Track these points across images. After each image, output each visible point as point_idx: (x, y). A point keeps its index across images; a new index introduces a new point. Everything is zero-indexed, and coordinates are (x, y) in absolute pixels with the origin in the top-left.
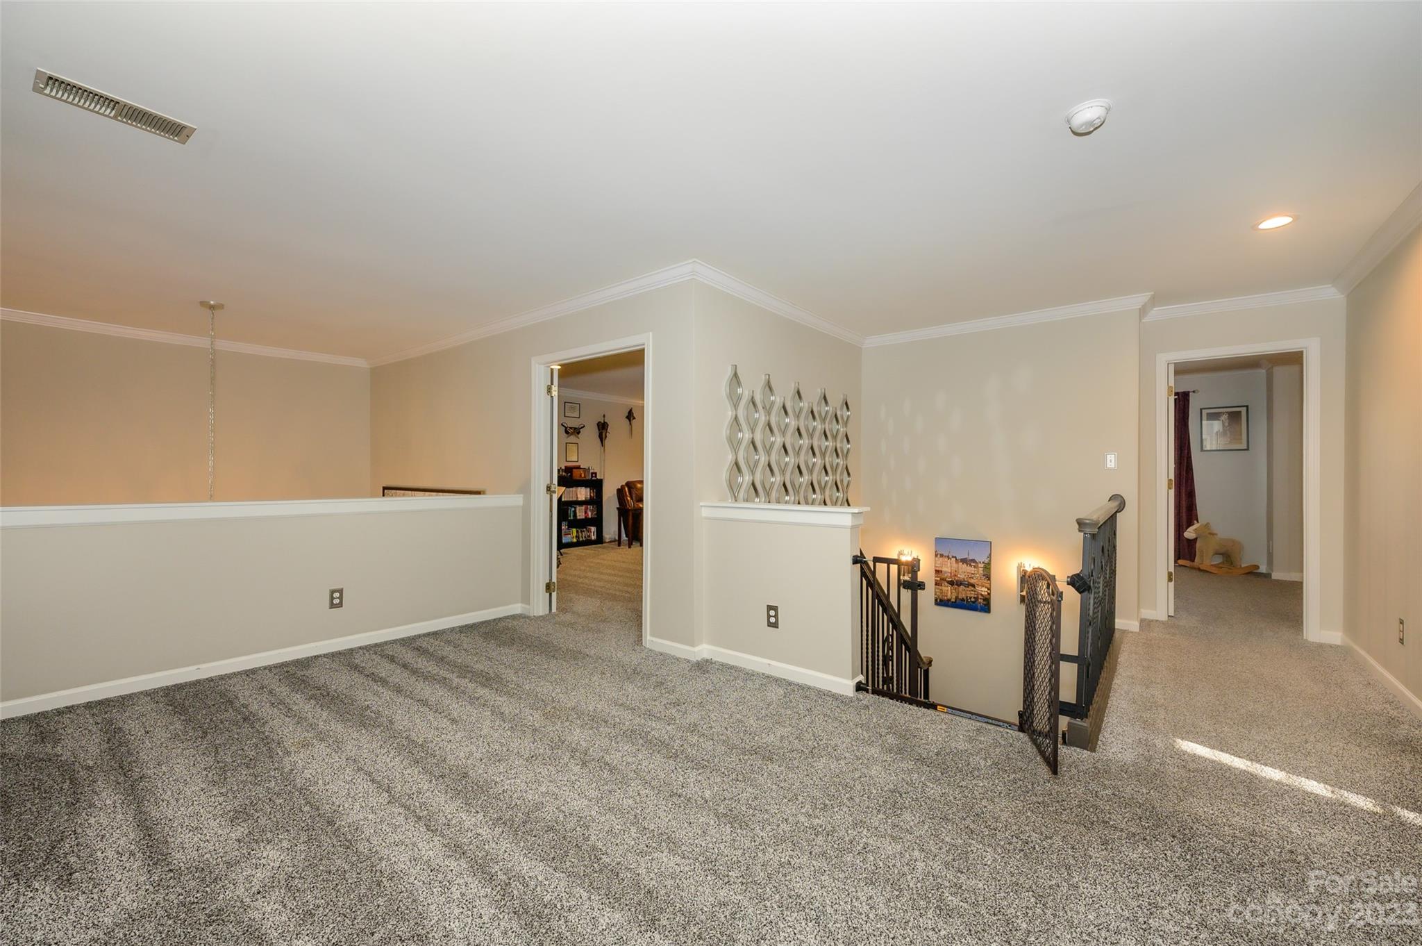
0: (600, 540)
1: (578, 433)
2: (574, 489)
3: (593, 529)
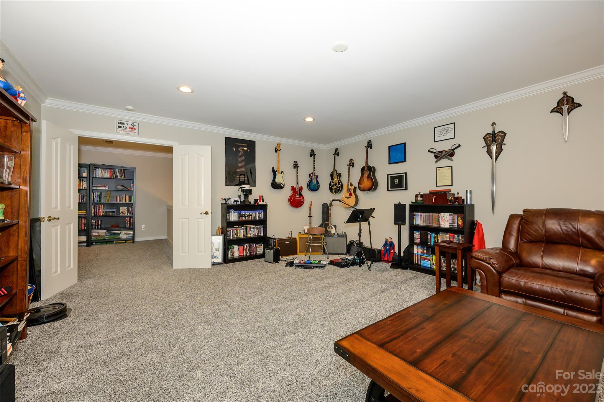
1: (452, 154)
2: (436, 215)
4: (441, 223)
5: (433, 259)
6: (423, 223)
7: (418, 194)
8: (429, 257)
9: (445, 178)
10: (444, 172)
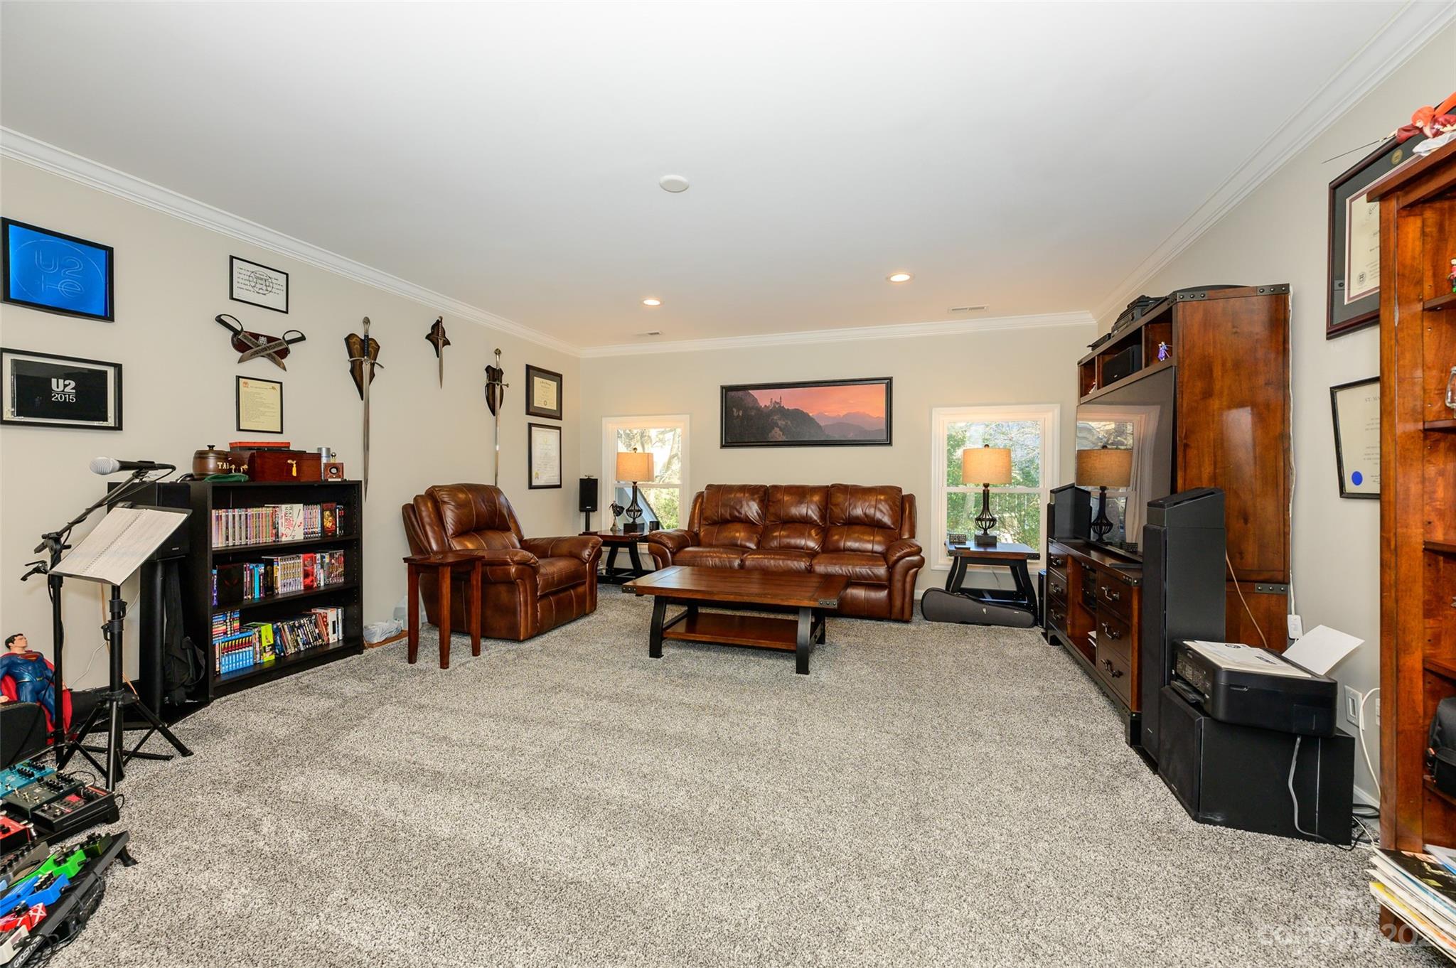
0: (354, 642)
1: (284, 353)
2: (266, 510)
3: (333, 615)
4: (282, 530)
5: (260, 636)
6: (227, 539)
7: (208, 449)
8: (249, 636)
9: (261, 409)
10: (259, 394)
